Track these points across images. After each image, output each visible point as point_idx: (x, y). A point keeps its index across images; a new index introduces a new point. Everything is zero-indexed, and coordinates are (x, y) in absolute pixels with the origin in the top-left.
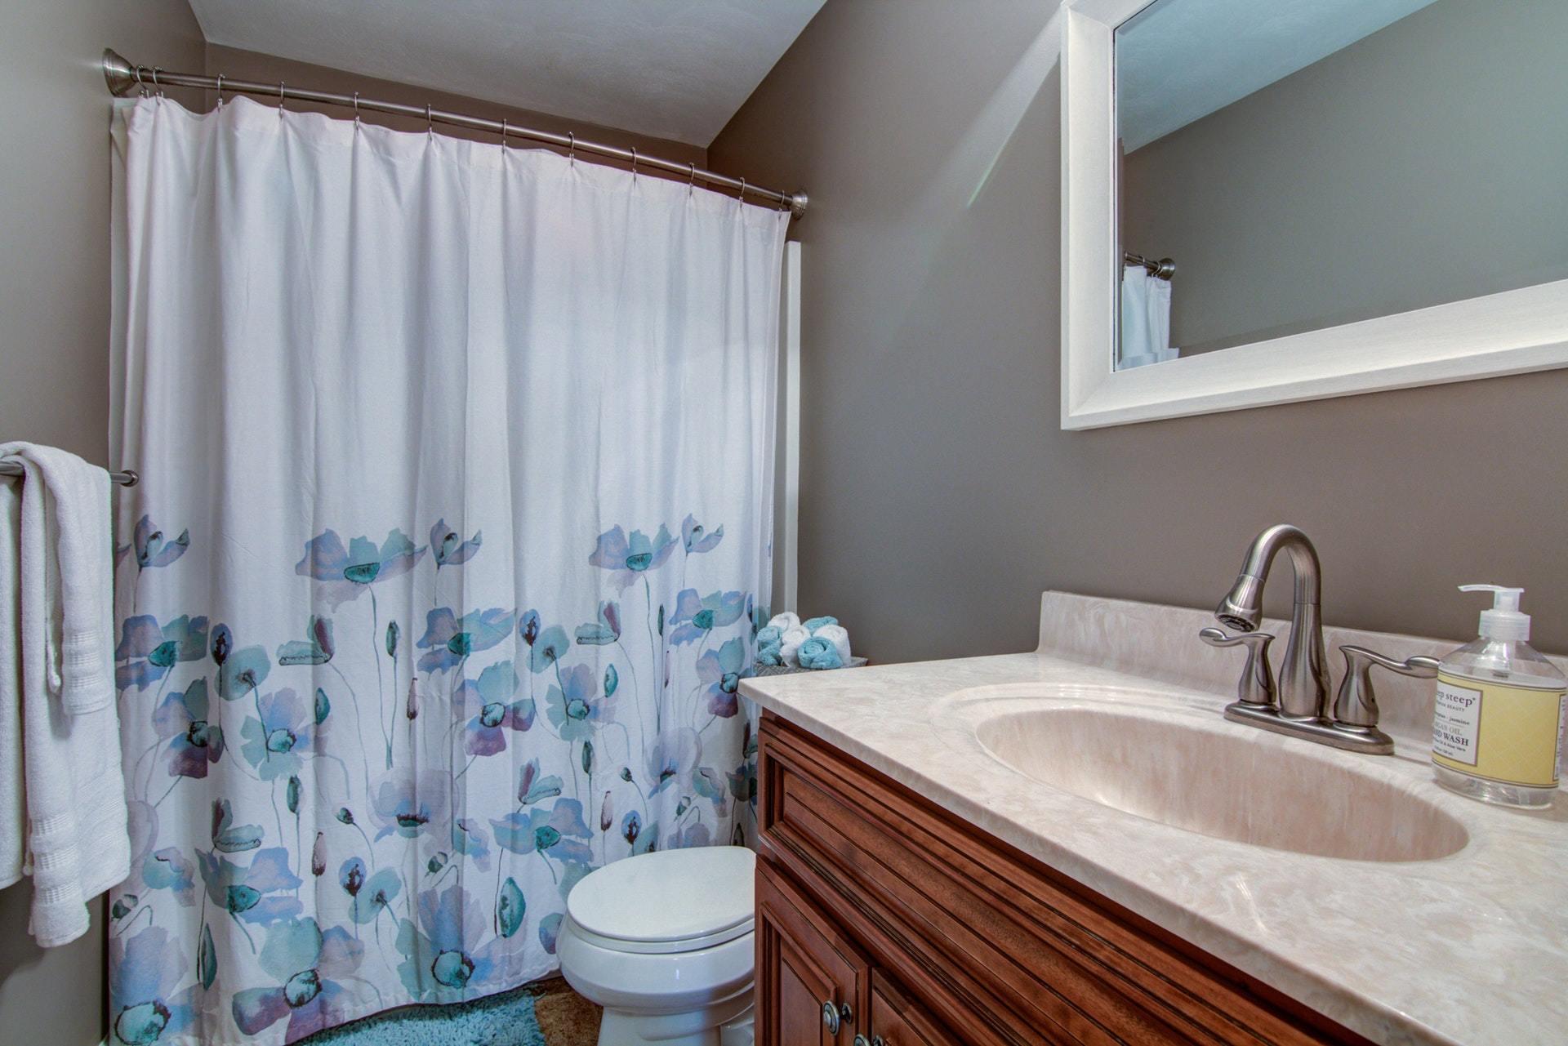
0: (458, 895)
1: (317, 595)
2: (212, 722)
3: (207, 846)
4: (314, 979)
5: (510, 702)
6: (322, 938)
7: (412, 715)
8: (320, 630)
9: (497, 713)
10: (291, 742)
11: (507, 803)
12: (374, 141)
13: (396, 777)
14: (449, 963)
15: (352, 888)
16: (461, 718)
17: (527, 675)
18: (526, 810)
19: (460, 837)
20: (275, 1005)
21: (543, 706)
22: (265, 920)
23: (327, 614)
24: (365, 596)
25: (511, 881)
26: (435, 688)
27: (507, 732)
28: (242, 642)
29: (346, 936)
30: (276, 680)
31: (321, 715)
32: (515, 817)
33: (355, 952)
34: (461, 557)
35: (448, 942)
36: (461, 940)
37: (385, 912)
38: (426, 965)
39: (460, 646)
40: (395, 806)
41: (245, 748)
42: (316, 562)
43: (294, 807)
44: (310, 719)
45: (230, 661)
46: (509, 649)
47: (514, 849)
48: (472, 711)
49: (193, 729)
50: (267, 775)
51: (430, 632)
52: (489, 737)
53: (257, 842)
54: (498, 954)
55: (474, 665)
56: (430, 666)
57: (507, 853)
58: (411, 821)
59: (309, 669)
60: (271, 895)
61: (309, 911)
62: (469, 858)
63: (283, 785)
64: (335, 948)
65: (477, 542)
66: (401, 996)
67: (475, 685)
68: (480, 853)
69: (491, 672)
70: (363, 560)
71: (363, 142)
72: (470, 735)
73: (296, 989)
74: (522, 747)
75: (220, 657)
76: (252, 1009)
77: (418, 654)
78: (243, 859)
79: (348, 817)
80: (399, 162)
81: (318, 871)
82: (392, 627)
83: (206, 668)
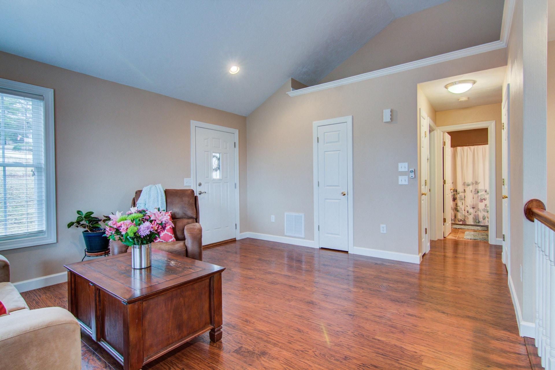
0: (478, 215)
1: (464, 187)
2: (456, 197)
3: (455, 207)
4: (464, 220)
5: (484, 198)
6: (465, 216)
7: (473, 198)
8: (464, 190)
9: (482, 199)
10: (462, 199)
11: (483, 207)
12: (469, 148)
13: (472, 204)
14: (477, 221)
15: (468, 212)
16: (478, 199)
17: (485, 195)
18: (486, 208)
19: (478, 209)
20: (461, 220)
21: (487, 199)
22: (460, 213)
23: (465, 189)
24: (469, 187)
25: (484, 215)
26: (476, 196)
27: (483, 201)
28: (458, 191)
29: (467, 216)
30: (461, 194)
31: (465, 197)
32: (484, 209)
33: (468, 218)
34: (478, 184)
35: (477, 219)
36: (478, 219)
37: (471, 216)
38: (475, 221)
39: (478, 192)
40: (472, 206)
41: (459, 199)
42: (464, 185)
43: (462, 204)
44: (464, 197)
45: (457, 192)
46: (484, 193)
47: (484, 212)
48: (479, 198)
49: (454, 198)
50: (460, 201)
51: (475, 191)
52: (481, 201)
53: (459, 207)
54: (482, 222)
55: (479, 194)
56: (475, 194)
57: (483, 212)
58: (473, 208)
59: (463, 193)
60: (461, 211)
61: (464, 214)
62: (479, 212)
63: (461, 203)
64: (466, 217)
65: (480, 183)
66: (472, 223)
67: (480, 196)
68: (481, 211)
69: (481, 195)
70: (468, 184)
71: (468, 148)
72: (479, 200)
73: (463, 220)
74: (485, 202)
75: (456, 192)
76: (459, 220)
77: (474, 193)
78: (458, 208)
79: (467, 206)
80: (471, 149)
81: (465, 210)
82: (471, 190)
83: (455, 193)
